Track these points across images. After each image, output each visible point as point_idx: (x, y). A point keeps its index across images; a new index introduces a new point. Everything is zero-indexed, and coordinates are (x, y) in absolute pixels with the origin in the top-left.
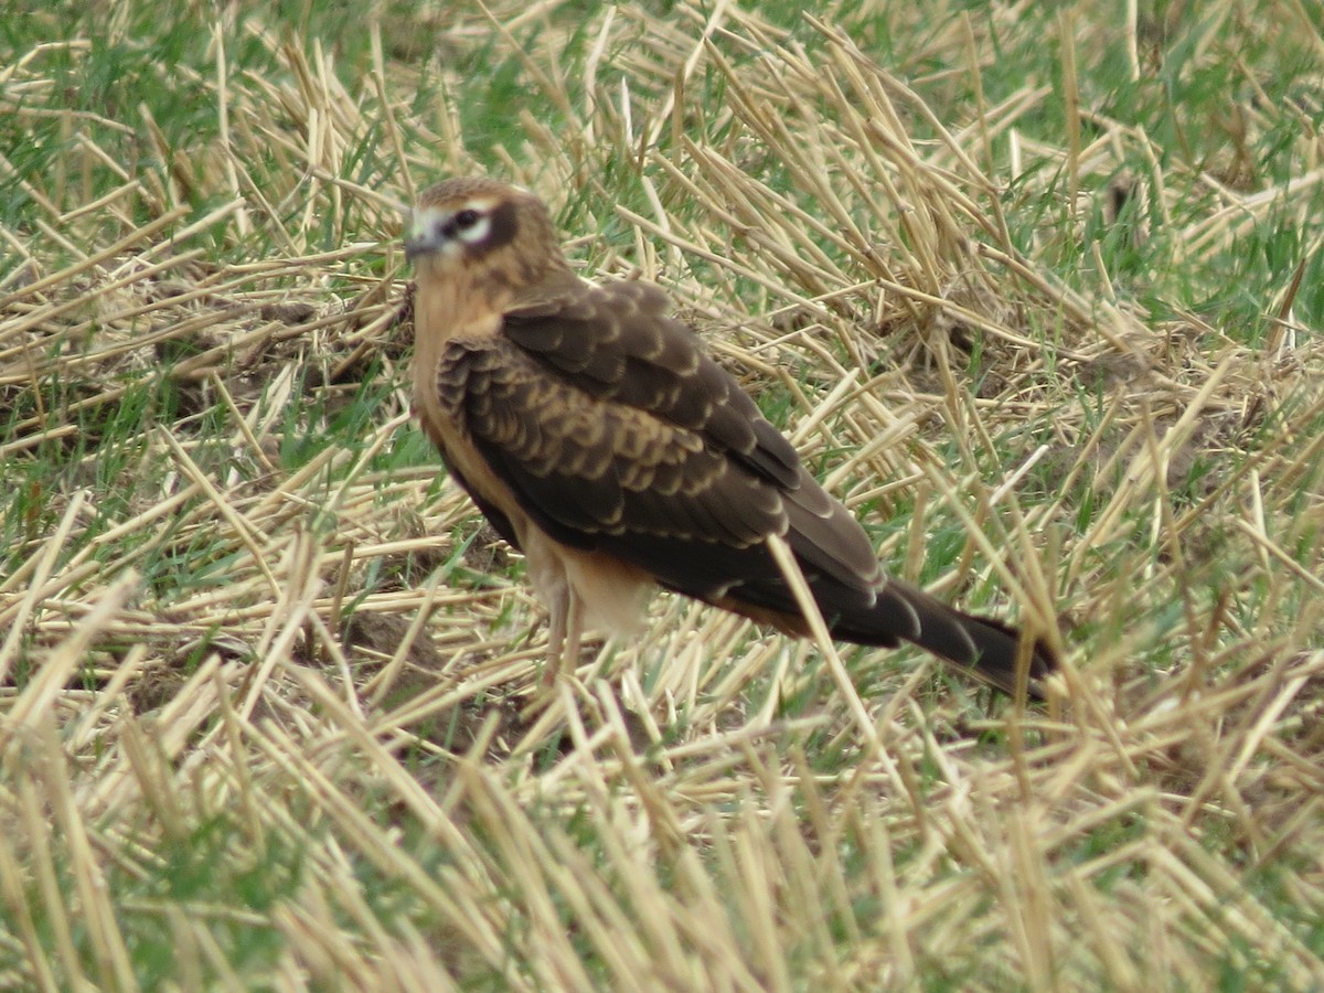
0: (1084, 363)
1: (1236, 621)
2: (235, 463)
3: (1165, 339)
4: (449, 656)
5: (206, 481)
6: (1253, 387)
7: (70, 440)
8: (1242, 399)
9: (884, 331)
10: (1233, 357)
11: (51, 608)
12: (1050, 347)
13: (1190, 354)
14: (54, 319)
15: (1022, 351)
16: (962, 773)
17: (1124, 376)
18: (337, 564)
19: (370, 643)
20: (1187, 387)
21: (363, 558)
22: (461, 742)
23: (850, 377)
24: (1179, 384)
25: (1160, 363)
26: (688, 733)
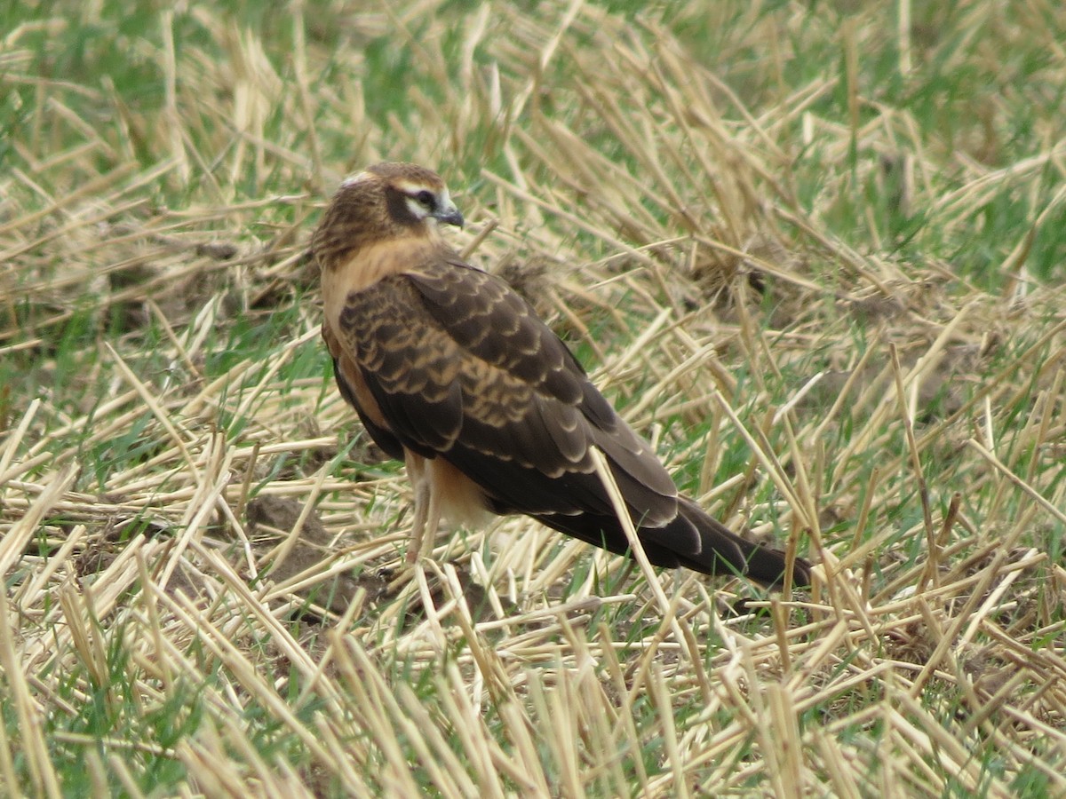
0: (857, 303)
1: (968, 520)
2: (169, 373)
3: (920, 285)
4: (334, 534)
5: (142, 387)
6: (991, 325)
7: (36, 350)
8: (981, 334)
9: (697, 276)
10: (975, 302)
11: (14, 487)
12: (830, 289)
13: (940, 298)
14: (27, 252)
15: (805, 293)
16: (738, 644)
17: (887, 314)
18: (247, 458)
19: (271, 523)
20: (937, 324)
21: (268, 453)
22: (339, 606)
23: (665, 313)
24: (930, 322)
25: (916, 305)
26: (525, 602)
